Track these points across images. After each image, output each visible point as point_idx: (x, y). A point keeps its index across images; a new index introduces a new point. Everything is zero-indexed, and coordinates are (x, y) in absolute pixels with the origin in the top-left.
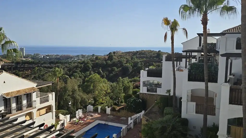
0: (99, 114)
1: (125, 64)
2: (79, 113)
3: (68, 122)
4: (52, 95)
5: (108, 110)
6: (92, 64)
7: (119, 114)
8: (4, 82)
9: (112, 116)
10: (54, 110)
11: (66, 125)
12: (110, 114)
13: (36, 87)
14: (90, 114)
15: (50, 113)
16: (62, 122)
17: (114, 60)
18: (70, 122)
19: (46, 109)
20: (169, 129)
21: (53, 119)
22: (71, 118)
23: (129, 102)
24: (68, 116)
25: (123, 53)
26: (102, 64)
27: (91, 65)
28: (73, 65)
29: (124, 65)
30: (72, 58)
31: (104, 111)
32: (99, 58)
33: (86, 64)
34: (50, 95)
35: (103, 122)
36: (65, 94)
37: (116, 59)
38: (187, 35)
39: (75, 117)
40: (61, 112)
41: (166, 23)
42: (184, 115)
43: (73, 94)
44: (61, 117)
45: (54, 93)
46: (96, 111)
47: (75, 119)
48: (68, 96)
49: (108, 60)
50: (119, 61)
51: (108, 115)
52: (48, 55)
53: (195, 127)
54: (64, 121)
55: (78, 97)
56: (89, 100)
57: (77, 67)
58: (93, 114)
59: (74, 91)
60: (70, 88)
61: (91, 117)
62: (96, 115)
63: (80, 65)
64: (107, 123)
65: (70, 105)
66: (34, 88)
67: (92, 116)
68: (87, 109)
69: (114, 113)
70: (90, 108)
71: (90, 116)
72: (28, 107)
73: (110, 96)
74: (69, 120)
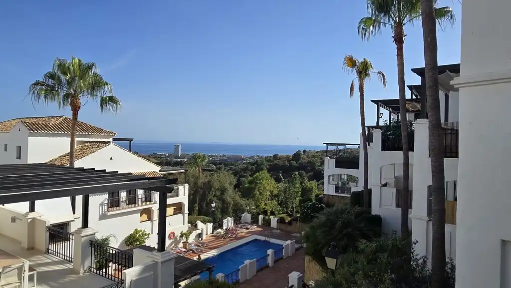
0: (258, 226)
1: (319, 166)
2: (228, 222)
3: (209, 234)
4: (184, 187)
5: (274, 221)
6: (269, 165)
7: (289, 228)
8: (111, 159)
9: (279, 231)
10: (186, 211)
11: (204, 237)
12: (276, 228)
13: (160, 171)
14: (245, 226)
15: (180, 216)
16: (199, 232)
17: (302, 161)
18: (212, 235)
19: (174, 209)
20: (339, 224)
21: (184, 225)
22: (214, 228)
23: (305, 208)
24: (210, 225)
25: (318, 152)
26: (282, 165)
27: (266, 167)
28: (241, 166)
29: (317, 168)
30: (243, 159)
31: (267, 223)
32: (279, 157)
33: (259, 165)
34: (181, 187)
35: (263, 238)
36: (209, 193)
37: (304, 159)
38: (384, 82)
39: (222, 228)
40: (200, 218)
41: (351, 63)
42: (375, 210)
43: (222, 194)
44: (200, 225)
45: (187, 184)
46: (255, 221)
47: (219, 230)
48: (213, 197)
49: (292, 160)
50: (309, 162)
51: (273, 229)
52: (211, 155)
53: (396, 231)
54: (202, 231)
55: (229, 199)
56: (247, 207)
57: (245, 170)
58: (249, 226)
59: (223, 190)
60: (216, 185)
61: (245, 231)
62: (254, 228)
63: (250, 167)
64: (267, 239)
65: (213, 207)
66: (155, 172)
67: (247, 229)
68: (242, 218)
69: (283, 226)
70: (247, 217)
71: (245, 228)
72: (146, 201)
73: (278, 200)
74: (210, 231)
